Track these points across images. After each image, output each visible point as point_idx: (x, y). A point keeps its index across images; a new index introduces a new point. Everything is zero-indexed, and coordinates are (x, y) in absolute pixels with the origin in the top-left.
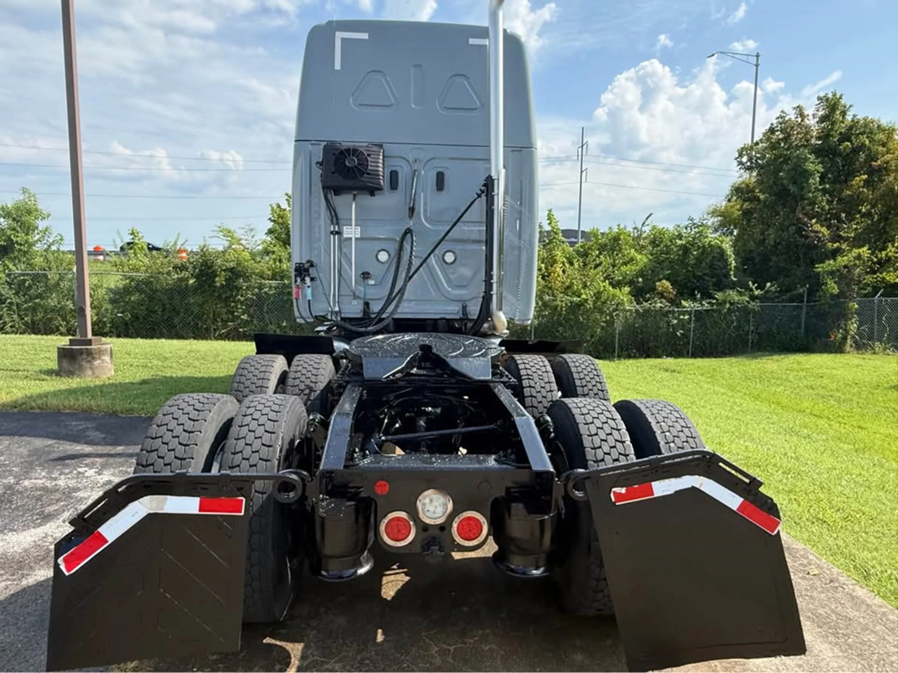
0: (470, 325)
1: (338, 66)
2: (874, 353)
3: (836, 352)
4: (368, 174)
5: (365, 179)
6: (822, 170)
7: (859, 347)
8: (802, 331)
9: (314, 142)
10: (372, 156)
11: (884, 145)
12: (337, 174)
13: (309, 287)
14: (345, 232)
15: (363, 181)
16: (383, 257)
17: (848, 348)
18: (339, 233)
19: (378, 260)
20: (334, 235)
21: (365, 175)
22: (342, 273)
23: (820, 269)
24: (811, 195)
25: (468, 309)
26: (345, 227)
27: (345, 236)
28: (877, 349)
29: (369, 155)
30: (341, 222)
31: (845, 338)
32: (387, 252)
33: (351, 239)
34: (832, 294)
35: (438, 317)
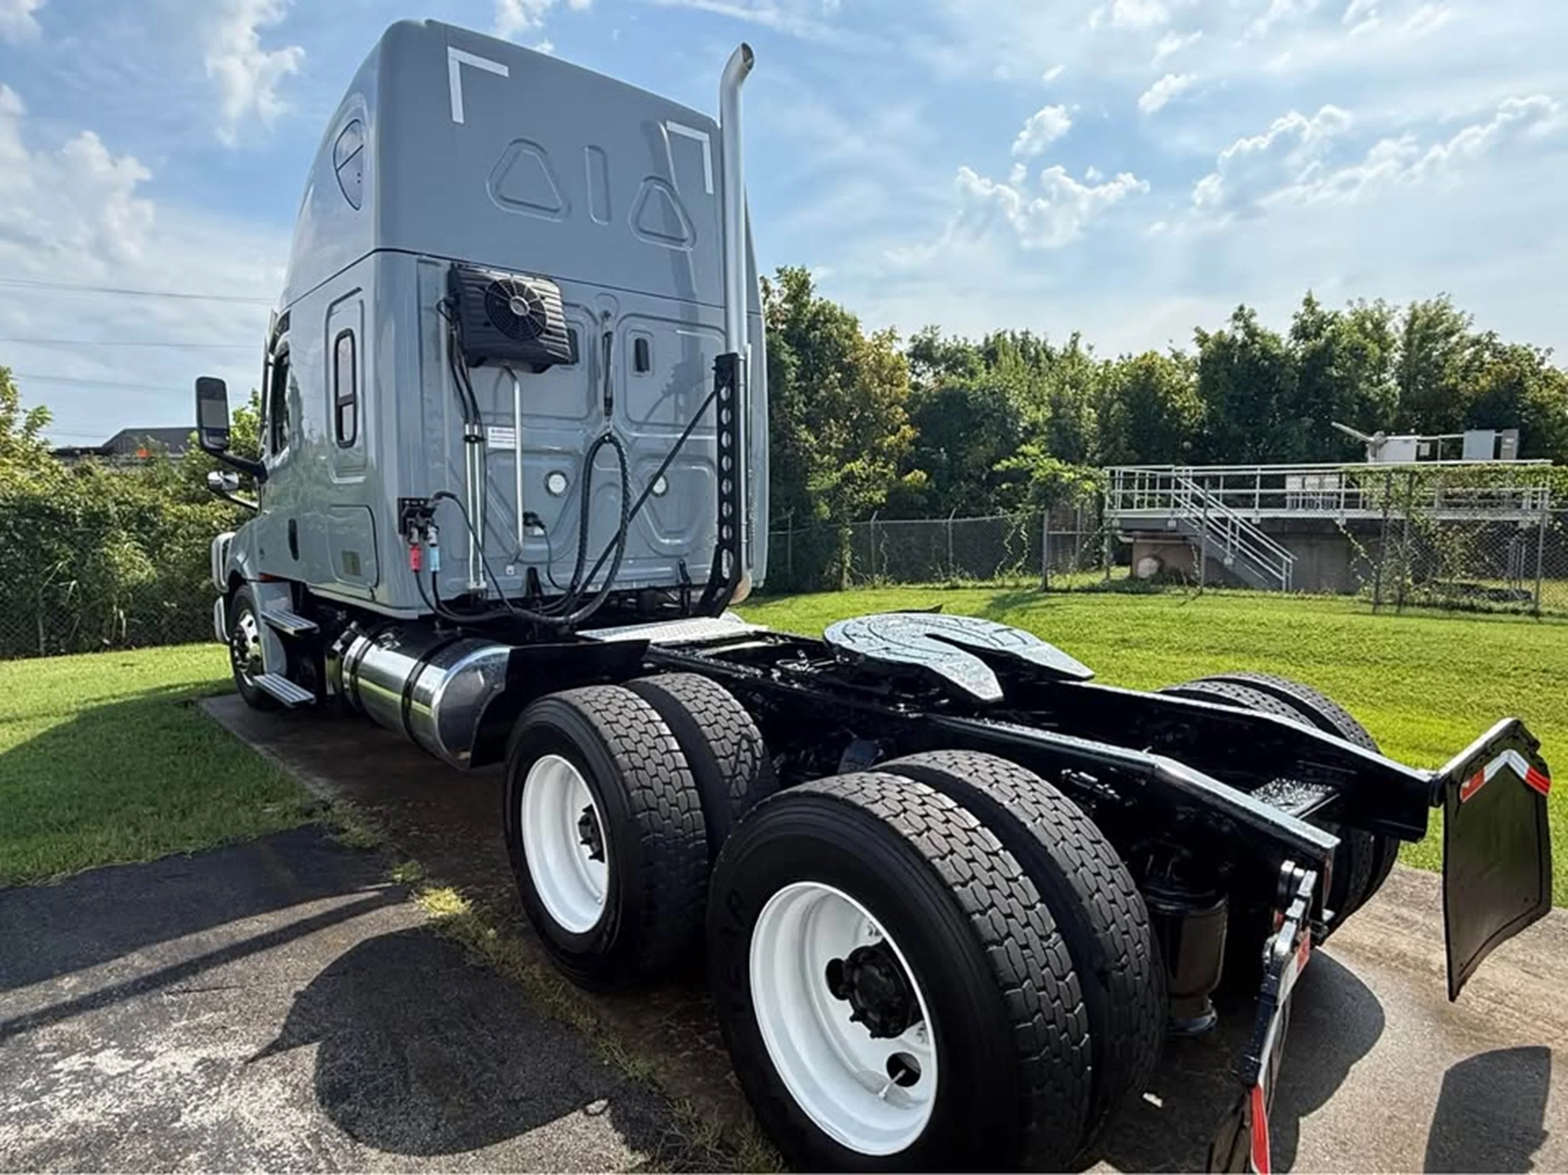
0: (696, 595)
1: (458, 116)
2: (874, 588)
3: (832, 590)
4: (549, 332)
5: (545, 342)
6: (799, 363)
7: (857, 581)
8: (790, 566)
9: (424, 257)
10: (547, 300)
11: (849, 337)
12: (493, 328)
13: (433, 545)
14: (490, 439)
15: (541, 345)
16: (557, 484)
17: (845, 584)
18: (481, 439)
19: (548, 488)
20: (472, 443)
21: (545, 335)
22: (488, 516)
23: (813, 488)
24: (787, 394)
25: (688, 568)
26: (490, 429)
27: (491, 445)
28: (877, 582)
29: (543, 298)
30: (485, 419)
31: (841, 572)
32: (563, 475)
33: (513, 451)
34: (823, 520)
35: (643, 585)
